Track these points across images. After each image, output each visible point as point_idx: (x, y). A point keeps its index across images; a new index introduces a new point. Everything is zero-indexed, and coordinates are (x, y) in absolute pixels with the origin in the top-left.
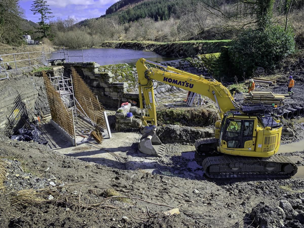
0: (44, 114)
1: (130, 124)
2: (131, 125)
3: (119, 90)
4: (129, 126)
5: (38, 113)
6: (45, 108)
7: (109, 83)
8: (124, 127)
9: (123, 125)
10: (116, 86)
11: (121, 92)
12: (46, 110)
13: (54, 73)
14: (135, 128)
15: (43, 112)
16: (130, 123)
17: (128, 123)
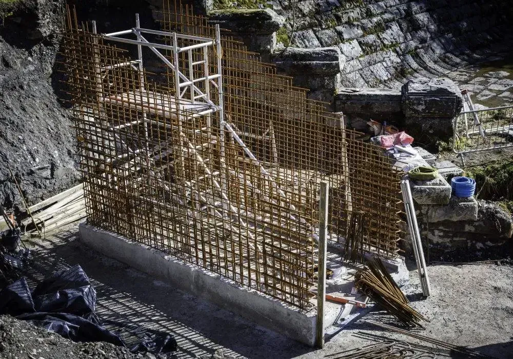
0: (27, 201)
1: (468, 228)
2: (473, 229)
3: (316, 83)
4: (463, 234)
5: (7, 198)
6: (31, 173)
7: (269, 51)
8: (440, 241)
9: (436, 232)
10: (306, 65)
11: (323, 86)
12: (35, 184)
13: (40, 16)
14: (489, 243)
15: (24, 193)
16: (471, 222)
17: (462, 223)
